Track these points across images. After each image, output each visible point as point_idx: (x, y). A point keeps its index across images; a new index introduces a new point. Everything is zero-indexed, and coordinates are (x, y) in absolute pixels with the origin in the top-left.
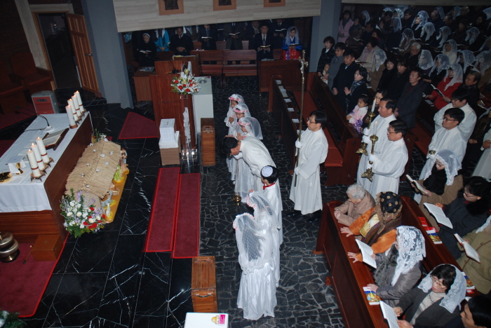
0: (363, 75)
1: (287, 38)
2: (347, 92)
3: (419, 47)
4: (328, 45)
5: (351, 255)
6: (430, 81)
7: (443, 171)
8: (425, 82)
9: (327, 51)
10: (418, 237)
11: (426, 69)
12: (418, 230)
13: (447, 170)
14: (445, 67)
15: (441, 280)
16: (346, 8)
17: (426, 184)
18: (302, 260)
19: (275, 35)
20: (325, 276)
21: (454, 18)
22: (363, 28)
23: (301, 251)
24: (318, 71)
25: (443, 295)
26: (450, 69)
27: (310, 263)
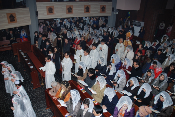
0: (49, 43)
1: (21, 34)
2: (45, 49)
3: (66, 31)
4: (36, 34)
5: (58, 106)
6: (71, 41)
7: (82, 69)
8: (70, 42)
9: (36, 36)
10: (77, 92)
11: (70, 37)
12: (76, 90)
13: (83, 68)
14: (75, 36)
15: (86, 104)
16: (40, 21)
17: (78, 74)
18: (43, 113)
19: (16, 33)
20: (53, 116)
21: (75, 21)
22: (47, 27)
23: (42, 110)
24: (34, 44)
25: (88, 108)
26: (76, 36)
27: (46, 113)
